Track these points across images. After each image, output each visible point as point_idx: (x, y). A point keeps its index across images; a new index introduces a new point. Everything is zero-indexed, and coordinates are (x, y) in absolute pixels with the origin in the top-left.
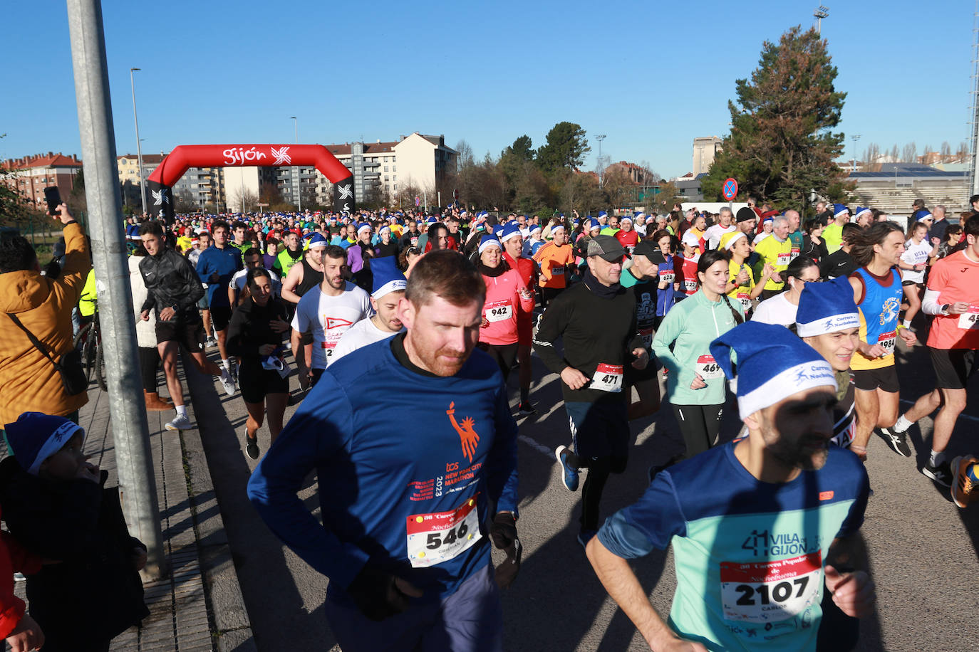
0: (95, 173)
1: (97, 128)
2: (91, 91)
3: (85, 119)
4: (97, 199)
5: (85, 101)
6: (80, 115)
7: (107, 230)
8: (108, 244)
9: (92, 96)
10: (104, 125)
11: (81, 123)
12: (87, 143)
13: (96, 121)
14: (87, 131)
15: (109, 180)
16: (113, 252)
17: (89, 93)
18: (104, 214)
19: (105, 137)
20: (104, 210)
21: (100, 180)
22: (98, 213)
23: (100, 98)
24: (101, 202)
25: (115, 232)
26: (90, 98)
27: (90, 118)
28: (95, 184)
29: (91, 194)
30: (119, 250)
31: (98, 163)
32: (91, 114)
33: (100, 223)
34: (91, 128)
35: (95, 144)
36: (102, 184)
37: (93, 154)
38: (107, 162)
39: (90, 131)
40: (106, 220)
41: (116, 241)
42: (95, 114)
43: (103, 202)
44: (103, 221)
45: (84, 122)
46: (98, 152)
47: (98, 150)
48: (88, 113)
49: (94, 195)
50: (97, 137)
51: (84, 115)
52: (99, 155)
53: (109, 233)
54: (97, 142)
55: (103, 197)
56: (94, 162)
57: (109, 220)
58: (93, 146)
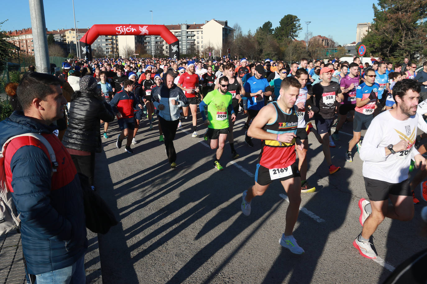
0: (37, 38)
1: (37, 19)
2: (35, 4)
3: (33, 16)
4: (38, 49)
5: (33, 8)
6: (31, 14)
7: (42, 62)
8: (43, 68)
9: (36, 6)
10: (41, 18)
11: (31, 17)
12: (34, 26)
13: (37, 17)
14: (34, 21)
15: (43, 41)
16: (45, 71)
17: (34, 5)
18: (41, 55)
19: (41, 23)
20: (41, 54)
21: (39, 41)
22: (39, 55)
23: (39, 7)
24: (39, 50)
25: (45, 63)
26: (35, 7)
27: (35, 15)
28: (37, 43)
29: (36, 47)
30: (47, 71)
31: (38, 34)
32: (35, 14)
33: (39, 59)
34: (35, 19)
35: (37, 26)
36: (40, 43)
37: (36, 31)
38: (42, 34)
39: (35, 21)
40: (42, 58)
41: (46, 67)
42: (37, 14)
43: (40, 50)
44: (40, 59)
45: (33, 17)
46: (38, 30)
47: (38, 29)
48: (34, 13)
49: (37, 47)
50: (38, 23)
51: (32, 14)
52: (39, 31)
53: (43, 63)
54: (38, 26)
55: (40, 48)
56: (37, 34)
57: (43, 58)
58: (36, 27)
